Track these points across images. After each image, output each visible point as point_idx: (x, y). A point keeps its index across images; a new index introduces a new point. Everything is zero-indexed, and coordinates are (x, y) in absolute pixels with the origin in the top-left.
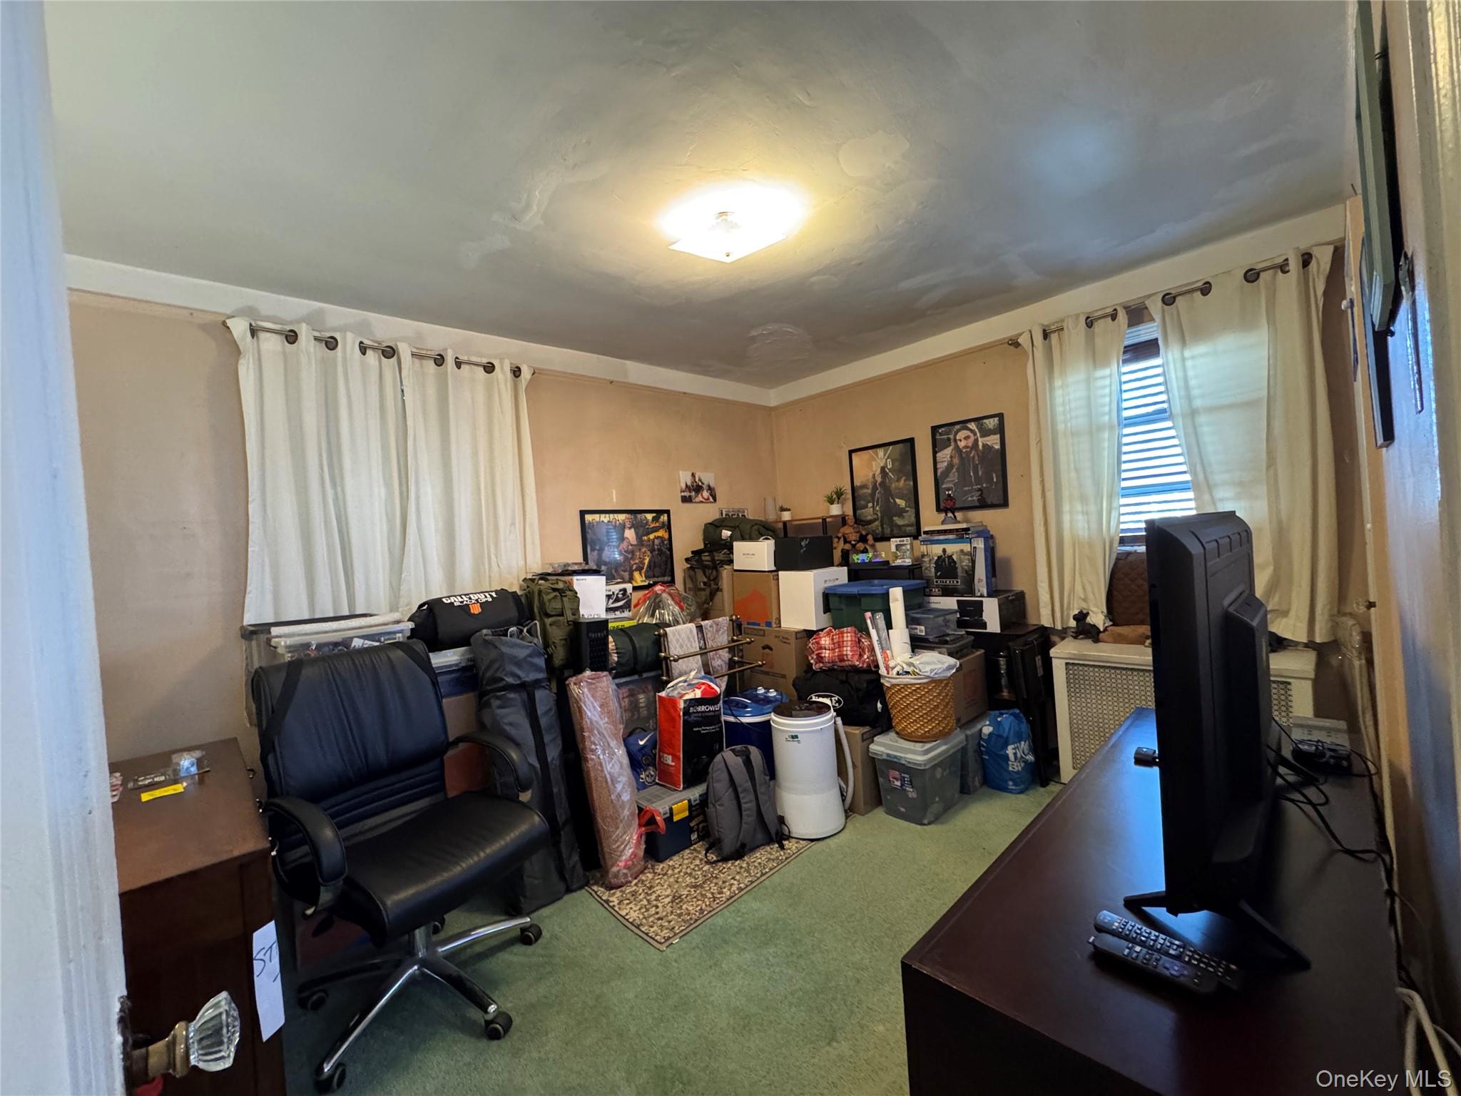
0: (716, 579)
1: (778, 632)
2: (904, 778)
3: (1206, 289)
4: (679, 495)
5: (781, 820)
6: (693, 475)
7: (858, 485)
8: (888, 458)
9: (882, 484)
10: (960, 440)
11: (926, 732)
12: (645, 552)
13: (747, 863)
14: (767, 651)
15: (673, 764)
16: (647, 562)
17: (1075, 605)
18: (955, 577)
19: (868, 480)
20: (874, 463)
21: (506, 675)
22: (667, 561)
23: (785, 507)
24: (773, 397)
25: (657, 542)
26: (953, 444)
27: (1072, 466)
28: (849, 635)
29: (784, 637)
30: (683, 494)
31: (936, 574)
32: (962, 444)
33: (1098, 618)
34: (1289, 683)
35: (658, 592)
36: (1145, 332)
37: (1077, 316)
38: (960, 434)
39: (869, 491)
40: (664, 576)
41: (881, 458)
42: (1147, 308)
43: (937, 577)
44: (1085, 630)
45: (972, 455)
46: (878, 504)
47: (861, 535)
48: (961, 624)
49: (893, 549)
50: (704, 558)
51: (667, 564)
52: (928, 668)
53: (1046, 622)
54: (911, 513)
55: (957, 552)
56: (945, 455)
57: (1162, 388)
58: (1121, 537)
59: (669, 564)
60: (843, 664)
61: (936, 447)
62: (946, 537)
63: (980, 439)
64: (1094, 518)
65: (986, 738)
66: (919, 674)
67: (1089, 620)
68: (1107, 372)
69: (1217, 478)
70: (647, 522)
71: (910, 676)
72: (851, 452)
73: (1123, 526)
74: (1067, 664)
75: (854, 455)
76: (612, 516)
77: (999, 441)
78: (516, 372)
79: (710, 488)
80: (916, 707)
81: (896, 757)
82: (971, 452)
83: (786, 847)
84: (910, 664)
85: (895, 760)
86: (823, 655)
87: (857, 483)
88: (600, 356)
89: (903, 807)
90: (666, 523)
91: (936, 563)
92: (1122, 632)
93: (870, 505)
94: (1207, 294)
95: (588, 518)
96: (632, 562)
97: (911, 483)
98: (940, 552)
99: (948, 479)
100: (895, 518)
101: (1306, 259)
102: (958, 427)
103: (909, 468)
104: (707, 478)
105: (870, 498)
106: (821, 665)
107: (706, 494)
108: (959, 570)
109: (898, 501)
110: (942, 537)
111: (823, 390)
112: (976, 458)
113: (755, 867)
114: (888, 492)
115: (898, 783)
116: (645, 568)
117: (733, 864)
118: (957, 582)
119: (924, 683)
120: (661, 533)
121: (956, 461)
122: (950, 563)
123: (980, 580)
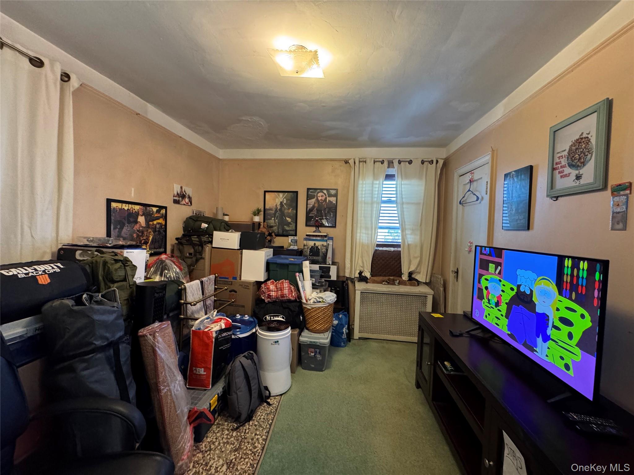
0: (201, 253)
1: (240, 282)
2: (316, 351)
3: (410, 162)
4: (172, 198)
5: (266, 388)
6: (181, 188)
7: (268, 208)
8: (285, 198)
9: (280, 210)
10: (319, 197)
11: (325, 328)
12: (150, 232)
13: (257, 421)
14: (233, 293)
15: (205, 373)
16: (151, 238)
17: (358, 268)
18: (318, 255)
19: (273, 207)
20: (277, 199)
21: (95, 340)
22: (163, 239)
23: (226, 213)
24: (222, 154)
25: (158, 226)
26: (316, 197)
27: (363, 215)
28: (286, 284)
29: (246, 285)
30: (175, 198)
31: (310, 254)
32: (320, 198)
33: (367, 274)
34: (427, 296)
35: (164, 259)
36: (391, 171)
37: (371, 158)
38: (319, 194)
39: (273, 212)
40: (160, 248)
41: (281, 197)
42: (393, 163)
43: (310, 256)
44: (362, 279)
45: (323, 204)
46: (277, 219)
47: (269, 233)
48: (322, 277)
49: (290, 241)
50: (193, 239)
51: (162, 241)
52: (329, 299)
53: (347, 275)
54: (294, 225)
55: (320, 245)
56: (312, 202)
57: (394, 192)
58: (377, 244)
59: (164, 241)
60: (283, 299)
61: (309, 197)
62: (317, 238)
63: (328, 198)
64: (370, 236)
65: (335, 326)
66: (325, 302)
67: (363, 274)
68: (378, 182)
69: (407, 227)
70: (153, 213)
71: (321, 303)
72: (265, 192)
73: (378, 240)
74: (361, 292)
75: (267, 194)
76: (130, 205)
77: (335, 200)
78: (65, 77)
79: (190, 198)
80: (322, 317)
81: (314, 342)
82: (323, 202)
83: (271, 403)
84: (320, 298)
85: (314, 344)
86: (271, 294)
87: (267, 207)
88: (131, 93)
89: (313, 365)
90: (164, 215)
91: (310, 249)
92: (376, 279)
93: (273, 219)
94: (411, 164)
95: (114, 205)
96: (142, 239)
97: (295, 212)
98: (313, 245)
99: (312, 212)
100: (285, 226)
101: (437, 162)
102: (319, 191)
103: (294, 204)
104: (189, 191)
105: (273, 216)
106: (269, 299)
107: (187, 200)
108: (321, 254)
109: (288, 219)
110: (314, 238)
111: (252, 158)
112: (325, 205)
113: (263, 422)
114: (282, 214)
115: (313, 354)
116: (149, 242)
117: (249, 425)
118: (319, 258)
119: (327, 306)
120: (161, 221)
121: (316, 205)
122: (316, 250)
123: (329, 258)
